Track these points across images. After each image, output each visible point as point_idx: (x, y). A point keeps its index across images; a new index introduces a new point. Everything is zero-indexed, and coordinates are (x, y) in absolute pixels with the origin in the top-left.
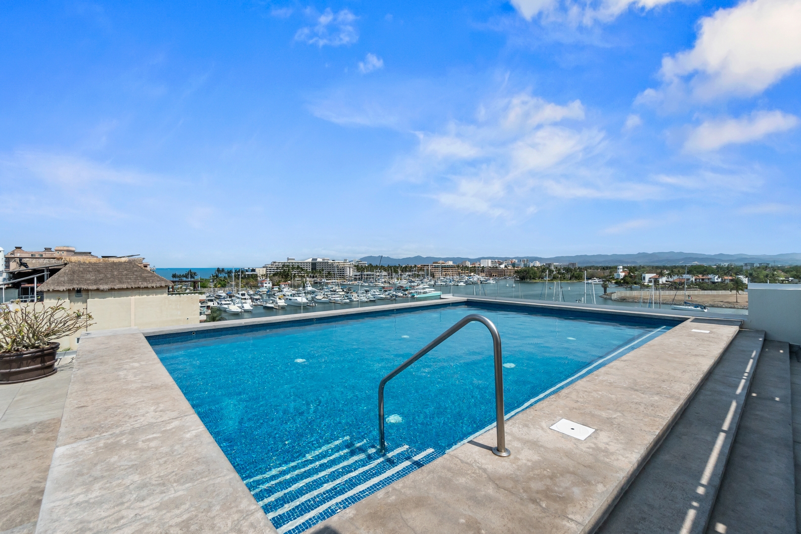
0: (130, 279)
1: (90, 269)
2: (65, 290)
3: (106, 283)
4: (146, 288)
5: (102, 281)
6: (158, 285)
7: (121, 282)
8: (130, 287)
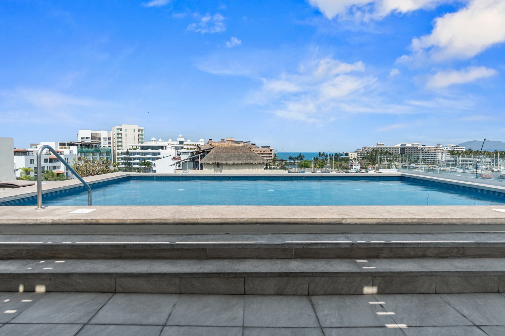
0: (243, 157)
1: (224, 151)
2: (212, 163)
3: (231, 160)
4: (252, 164)
5: (229, 158)
6: (259, 162)
7: (238, 159)
8: (243, 163)
